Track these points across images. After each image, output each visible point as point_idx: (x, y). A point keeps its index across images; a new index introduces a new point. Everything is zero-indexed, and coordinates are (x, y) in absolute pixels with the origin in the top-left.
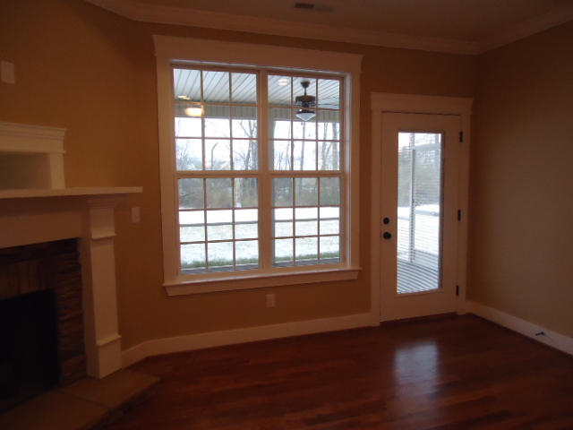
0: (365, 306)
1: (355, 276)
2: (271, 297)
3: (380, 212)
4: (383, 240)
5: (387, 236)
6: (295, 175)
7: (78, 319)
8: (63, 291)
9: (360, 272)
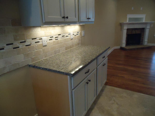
7: (143, 38)
8: (142, 34)
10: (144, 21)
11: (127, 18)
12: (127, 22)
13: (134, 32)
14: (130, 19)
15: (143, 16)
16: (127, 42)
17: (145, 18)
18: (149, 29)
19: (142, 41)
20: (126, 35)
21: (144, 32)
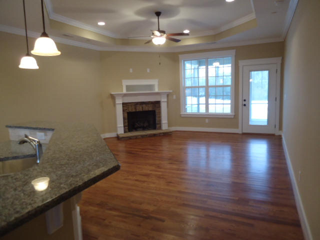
1: (233, 117)
2: (207, 120)
3: (243, 97)
4: (244, 107)
5: (245, 105)
6: (216, 86)
7: (160, 117)
8: (157, 111)
9: (235, 116)
10: (156, 90)
11: (122, 86)
12: (125, 91)
13: (139, 109)
14: (128, 88)
15: (154, 82)
16: (129, 125)
17: (159, 85)
18: (168, 102)
19: (160, 124)
20: (123, 113)
21: (159, 107)
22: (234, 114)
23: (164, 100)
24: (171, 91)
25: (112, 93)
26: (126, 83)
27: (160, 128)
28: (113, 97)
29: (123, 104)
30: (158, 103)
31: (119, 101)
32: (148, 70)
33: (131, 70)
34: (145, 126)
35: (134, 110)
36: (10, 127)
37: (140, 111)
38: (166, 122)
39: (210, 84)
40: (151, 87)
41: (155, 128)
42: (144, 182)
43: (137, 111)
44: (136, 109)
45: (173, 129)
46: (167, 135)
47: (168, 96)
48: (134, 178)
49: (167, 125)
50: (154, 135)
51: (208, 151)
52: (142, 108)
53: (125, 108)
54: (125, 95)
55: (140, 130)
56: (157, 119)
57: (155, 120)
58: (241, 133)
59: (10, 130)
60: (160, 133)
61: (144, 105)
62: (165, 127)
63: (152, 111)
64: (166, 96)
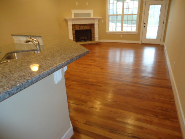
0: (138, 40)
1: (137, 34)
2: (121, 36)
3: (144, 22)
4: (144, 28)
5: (144, 27)
6: (128, 15)
7: (94, 34)
8: (92, 30)
9: (138, 33)
10: (92, 17)
11: (71, 13)
12: (73, 17)
13: (82, 28)
14: (75, 15)
15: (91, 11)
16: (76, 38)
17: (94, 13)
18: (99, 24)
19: (94, 37)
20: (73, 31)
21: (94, 27)
22: (137, 32)
23: (96, 23)
24: (101, 17)
25: (66, 18)
26: (74, 12)
27: (94, 40)
28: (66, 21)
29: (73, 25)
30: (93, 25)
31: (70, 23)
32: (87, 4)
33: (77, 4)
34: (85, 39)
35: (79, 29)
36: (14, 35)
37: (83, 30)
38: (98, 36)
39: (125, 13)
40: (89, 14)
41: (91, 40)
42: (88, 68)
43: (81, 29)
44: (80, 28)
45: (102, 41)
46: (98, 44)
47: (99, 20)
48: (83, 66)
49: (98, 38)
50: (91, 44)
51: (121, 53)
52: (84, 28)
53: (74, 28)
54: (73, 20)
55: (82, 41)
56: (92, 34)
57: (91, 35)
58: (140, 43)
59: (14, 37)
60: (94, 43)
61: (85, 26)
62: (97, 39)
63: (90, 30)
64: (98, 21)
